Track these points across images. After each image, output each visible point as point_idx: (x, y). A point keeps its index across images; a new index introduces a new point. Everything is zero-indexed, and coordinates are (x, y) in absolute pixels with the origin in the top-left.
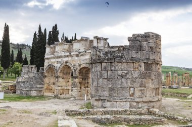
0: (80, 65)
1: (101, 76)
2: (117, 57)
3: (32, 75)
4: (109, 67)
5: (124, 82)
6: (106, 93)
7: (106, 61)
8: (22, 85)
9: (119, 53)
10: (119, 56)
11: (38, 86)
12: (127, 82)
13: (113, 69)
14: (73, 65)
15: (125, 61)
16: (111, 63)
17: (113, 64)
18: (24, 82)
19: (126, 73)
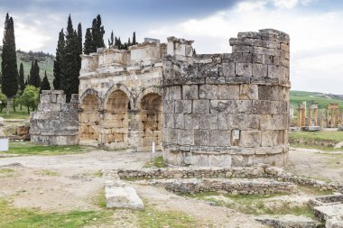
0: (143, 90)
1: (181, 109)
2: (210, 75)
3: (57, 108)
4: (196, 93)
5: (222, 119)
6: (190, 140)
7: (190, 82)
8: (41, 125)
9: (213, 67)
10: (214, 73)
11: (69, 128)
12: (227, 120)
13: (202, 96)
14: (130, 89)
15: (223, 81)
16: (199, 85)
17: (202, 88)
18: (43, 121)
19: (226, 104)
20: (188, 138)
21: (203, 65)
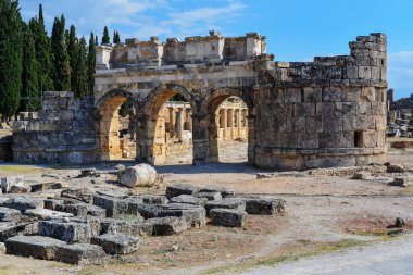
0: (212, 91)
1: (302, 111)
2: (334, 78)
3: (68, 115)
4: (320, 95)
5: (347, 121)
6: (314, 143)
7: (314, 85)
8: (45, 139)
9: (338, 70)
10: (338, 75)
11: (84, 141)
12: (351, 122)
13: (327, 98)
15: (348, 84)
16: (323, 88)
17: (326, 90)
18: (48, 133)
19: (350, 106)
20: (311, 141)
21: (327, 68)
